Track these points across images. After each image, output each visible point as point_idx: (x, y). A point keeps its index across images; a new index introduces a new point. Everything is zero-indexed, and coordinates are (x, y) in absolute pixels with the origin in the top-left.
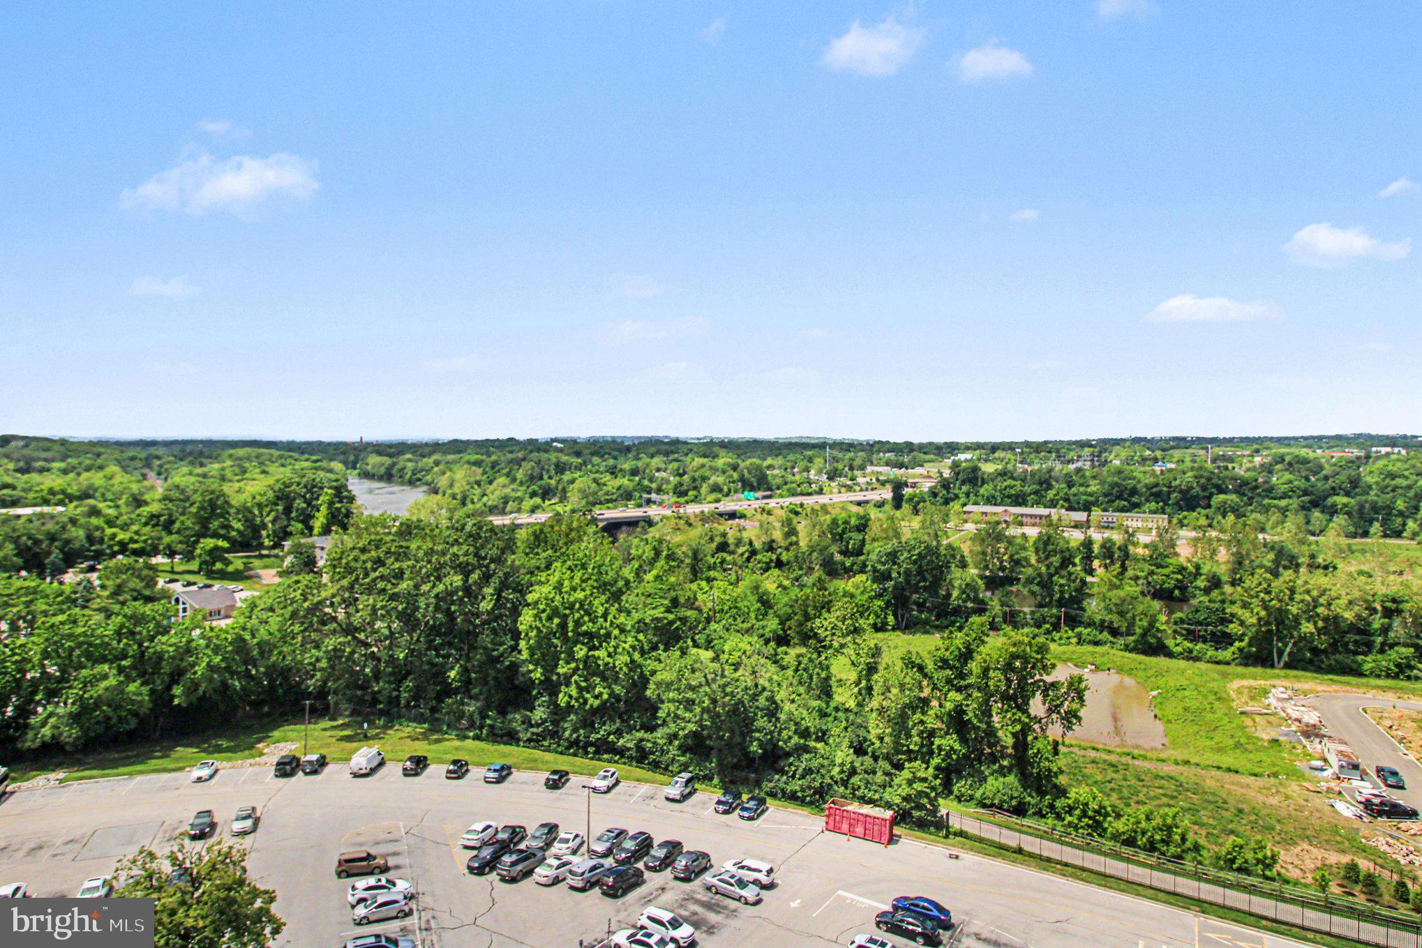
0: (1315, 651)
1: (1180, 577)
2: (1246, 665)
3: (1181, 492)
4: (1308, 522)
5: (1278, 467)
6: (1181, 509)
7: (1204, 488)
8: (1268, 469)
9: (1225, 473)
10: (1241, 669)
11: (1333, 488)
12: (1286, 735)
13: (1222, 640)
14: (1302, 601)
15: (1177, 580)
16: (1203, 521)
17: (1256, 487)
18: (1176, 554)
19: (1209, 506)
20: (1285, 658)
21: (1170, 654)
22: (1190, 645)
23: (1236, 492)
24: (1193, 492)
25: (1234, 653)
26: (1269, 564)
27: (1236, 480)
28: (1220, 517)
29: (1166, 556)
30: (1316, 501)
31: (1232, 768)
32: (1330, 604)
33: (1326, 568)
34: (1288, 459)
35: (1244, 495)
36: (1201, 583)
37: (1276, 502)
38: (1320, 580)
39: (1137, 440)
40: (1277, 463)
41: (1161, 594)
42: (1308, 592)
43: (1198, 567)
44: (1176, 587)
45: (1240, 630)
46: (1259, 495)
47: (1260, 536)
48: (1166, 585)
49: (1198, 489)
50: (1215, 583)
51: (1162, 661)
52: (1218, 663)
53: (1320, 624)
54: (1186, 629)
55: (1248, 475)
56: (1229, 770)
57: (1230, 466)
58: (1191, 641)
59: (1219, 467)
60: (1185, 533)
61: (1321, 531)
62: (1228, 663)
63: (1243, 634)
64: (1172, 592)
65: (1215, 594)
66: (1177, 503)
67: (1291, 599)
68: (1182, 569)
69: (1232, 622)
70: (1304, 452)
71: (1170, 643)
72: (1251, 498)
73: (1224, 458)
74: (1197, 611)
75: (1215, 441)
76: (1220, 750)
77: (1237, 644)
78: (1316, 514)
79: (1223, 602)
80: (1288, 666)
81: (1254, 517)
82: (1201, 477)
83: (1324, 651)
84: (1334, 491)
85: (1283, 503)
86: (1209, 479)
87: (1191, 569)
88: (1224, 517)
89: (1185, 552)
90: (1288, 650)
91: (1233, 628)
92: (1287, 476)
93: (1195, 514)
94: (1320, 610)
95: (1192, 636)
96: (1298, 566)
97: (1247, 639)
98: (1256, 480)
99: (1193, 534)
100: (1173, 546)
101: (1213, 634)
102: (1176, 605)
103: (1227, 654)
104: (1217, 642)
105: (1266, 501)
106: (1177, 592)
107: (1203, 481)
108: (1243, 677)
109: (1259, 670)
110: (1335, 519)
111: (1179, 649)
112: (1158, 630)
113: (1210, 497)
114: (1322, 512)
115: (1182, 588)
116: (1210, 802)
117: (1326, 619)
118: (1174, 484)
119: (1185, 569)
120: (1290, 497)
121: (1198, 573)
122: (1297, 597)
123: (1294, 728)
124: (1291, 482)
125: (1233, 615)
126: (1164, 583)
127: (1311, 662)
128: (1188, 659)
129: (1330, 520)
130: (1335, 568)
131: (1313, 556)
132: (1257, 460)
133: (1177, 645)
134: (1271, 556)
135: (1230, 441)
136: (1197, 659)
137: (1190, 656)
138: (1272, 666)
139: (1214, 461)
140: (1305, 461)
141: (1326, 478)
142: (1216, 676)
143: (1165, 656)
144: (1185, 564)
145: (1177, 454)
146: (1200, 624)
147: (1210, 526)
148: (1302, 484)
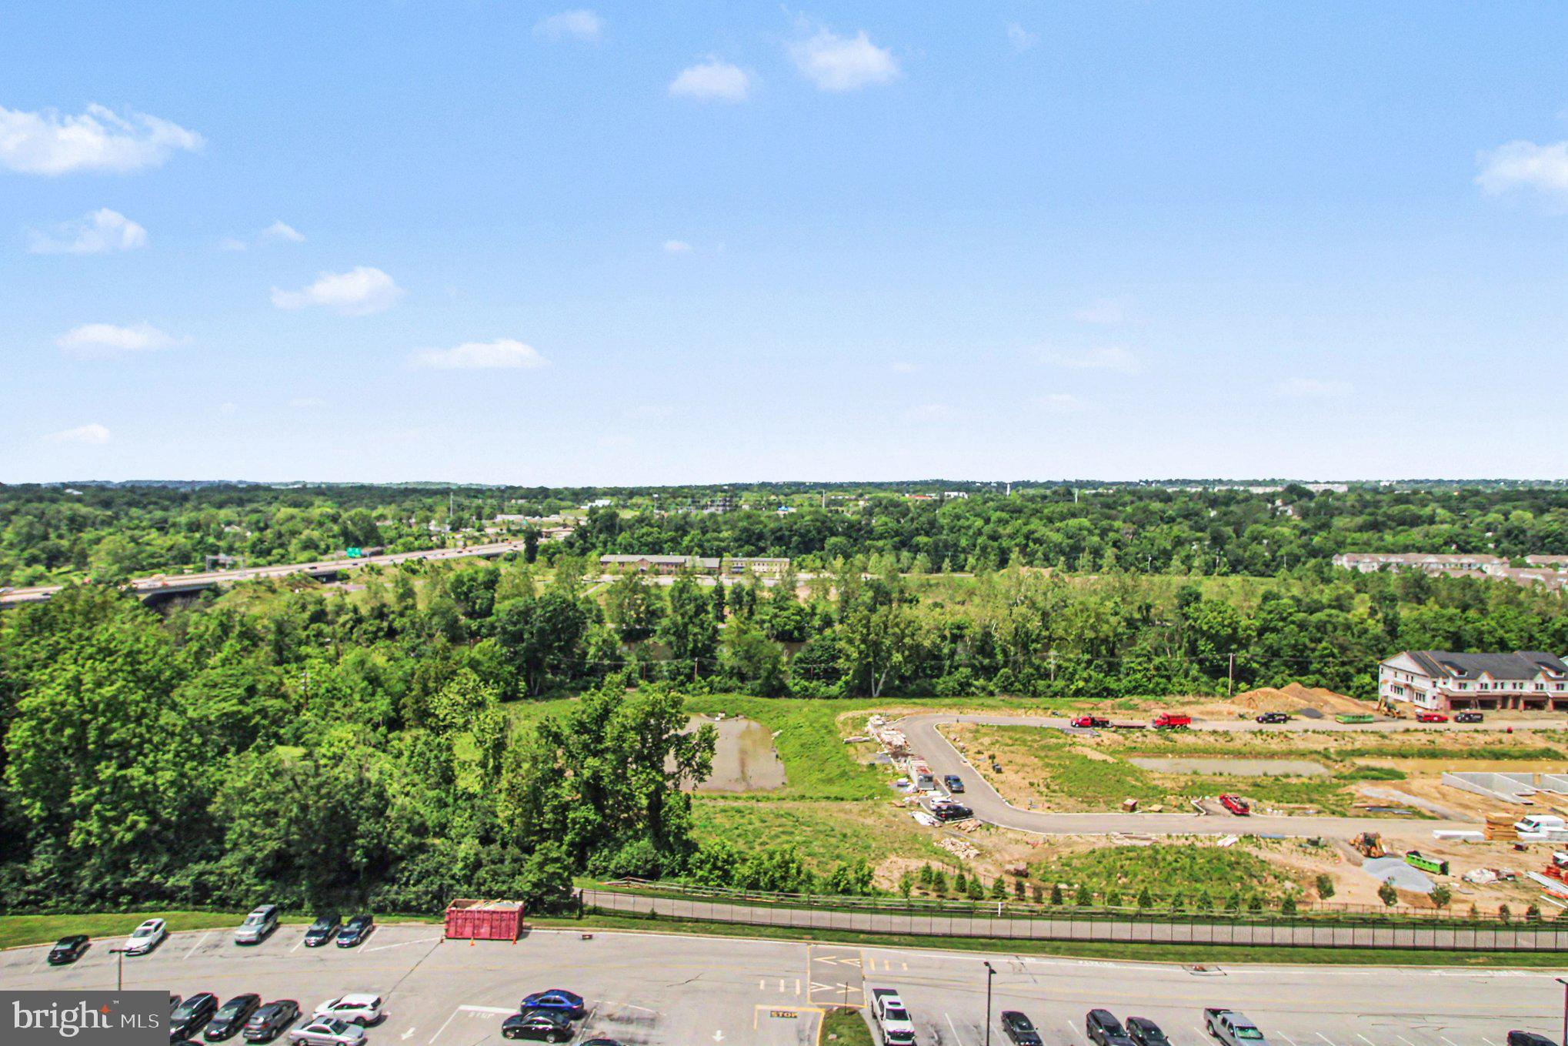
0: (902, 678)
1: (798, 618)
2: (850, 697)
3: (801, 535)
4: (898, 561)
5: (877, 510)
6: (801, 552)
7: (819, 532)
8: (869, 512)
9: (836, 517)
10: (847, 702)
11: (917, 529)
12: (881, 758)
13: (832, 675)
14: (894, 634)
15: (797, 622)
16: (818, 563)
17: (860, 530)
18: (796, 596)
19: (823, 549)
20: (880, 687)
21: (790, 695)
22: (806, 684)
23: (844, 534)
24: (810, 535)
25: (841, 687)
26: (869, 601)
27: (844, 522)
28: (831, 559)
29: (788, 599)
30: (904, 542)
31: (839, 796)
32: (913, 635)
33: (911, 601)
34: (884, 502)
35: (851, 537)
36: (817, 622)
37: (875, 543)
38: (907, 611)
39: (763, 486)
40: (876, 506)
41: (784, 636)
42: (897, 625)
43: (813, 608)
44: (795, 628)
45: (848, 665)
46: (862, 536)
47: (863, 575)
48: (787, 627)
49: (814, 532)
50: (828, 622)
51: (782, 702)
52: (828, 698)
53: (907, 653)
54: (803, 668)
55: (855, 517)
56: (836, 798)
57: (840, 509)
58: (807, 679)
59: (831, 511)
60: (804, 576)
61: (909, 568)
62: (836, 697)
63: (849, 669)
64: (791, 633)
65: (828, 632)
66: (797, 547)
67: (885, 632)
68: (800, 611)
69: (840, 658)
70: (896, 496)
71: (789, 683)
72: (856, 540)
73: (835, 502)
74: (813, 650)
75: (828, 486)
76: (830, 781)
77: (843, 678)
78: (905, 554)
79: (834, 640)
80: (883, 694)
81: (860, 557)
82: (817, 520)
83: (908, 678)
84: (917, 532)
85: (880, 543)
86: (823, 523)
87: (808, 610)
88: (835, 559)
89: (803, 596)
90: (882, 680)
91: (841, 663)
92: (884, 519)
93: (811, 556)
94: (907, 640)
95: (809, 675)
96: (890, 601)
97: (851, 672)
98: (860, 523)
99: (810, 576)
100: (793, 588)
101: (825, 670)
102: (794, 646)
103: (835, 689)
104: (829, 678)
105: (868, 542)
106: (796, 633)
107: (818, 524)
108: (847, 708)
109: (860, 701)
110: (918, 557)
111: (797, 688)
112: (781, 672)
113: (823, 540)
114: (909, 551)
115: (801, 629)
116: (821, 832)
117: (911, 648)
118: (795, 527)
119: (802, 610)
120: (885, 538)
121: (813, 614)
122: (890, 631)
123: (886, 751)
124: (886, 524)
125: (840, 651)
126: (786, 624)
127: (899, 688)
128: (804, 697)
129: (914, 558)
130: (918, 601)
131: (902, 592)
132: (861, 503)
133: (796, 684)
134: (871, 594)
135: (840, 487)
136: (812, 696)
137: (806, 694)
138: (871, 696)
139: (827, 505)
140: (897, 505)
141: (912, 520)
142: (828, 711)
143: (786, 696)
144: (803, 605)
145: (798, 498)
146: (814, 662)
147: (823, 567)
148: (893, 524)
